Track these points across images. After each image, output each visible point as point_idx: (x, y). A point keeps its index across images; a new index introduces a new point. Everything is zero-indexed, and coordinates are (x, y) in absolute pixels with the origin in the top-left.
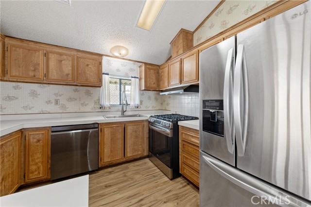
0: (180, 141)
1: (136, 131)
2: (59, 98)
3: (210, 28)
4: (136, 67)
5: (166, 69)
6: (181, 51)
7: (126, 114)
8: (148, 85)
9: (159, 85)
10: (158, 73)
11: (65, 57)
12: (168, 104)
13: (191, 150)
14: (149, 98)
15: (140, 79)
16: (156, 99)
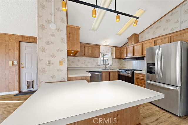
0: (135, 79)
1: (113, 75)
2: (85, 62)
3: (147, 33)
4: (110, 48)
5: (125, 49)
6: (133, 43)
7: (107, 68)
8: (116, 56)
9: (121, 56)
10: (121, 51)
11: (89, 47)
12: (124, 64)
13: (140, 81)
14: (115, 62)
15: (112, 53)
16: (118, 62)
